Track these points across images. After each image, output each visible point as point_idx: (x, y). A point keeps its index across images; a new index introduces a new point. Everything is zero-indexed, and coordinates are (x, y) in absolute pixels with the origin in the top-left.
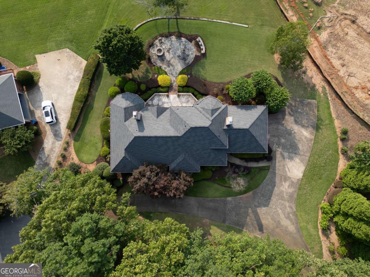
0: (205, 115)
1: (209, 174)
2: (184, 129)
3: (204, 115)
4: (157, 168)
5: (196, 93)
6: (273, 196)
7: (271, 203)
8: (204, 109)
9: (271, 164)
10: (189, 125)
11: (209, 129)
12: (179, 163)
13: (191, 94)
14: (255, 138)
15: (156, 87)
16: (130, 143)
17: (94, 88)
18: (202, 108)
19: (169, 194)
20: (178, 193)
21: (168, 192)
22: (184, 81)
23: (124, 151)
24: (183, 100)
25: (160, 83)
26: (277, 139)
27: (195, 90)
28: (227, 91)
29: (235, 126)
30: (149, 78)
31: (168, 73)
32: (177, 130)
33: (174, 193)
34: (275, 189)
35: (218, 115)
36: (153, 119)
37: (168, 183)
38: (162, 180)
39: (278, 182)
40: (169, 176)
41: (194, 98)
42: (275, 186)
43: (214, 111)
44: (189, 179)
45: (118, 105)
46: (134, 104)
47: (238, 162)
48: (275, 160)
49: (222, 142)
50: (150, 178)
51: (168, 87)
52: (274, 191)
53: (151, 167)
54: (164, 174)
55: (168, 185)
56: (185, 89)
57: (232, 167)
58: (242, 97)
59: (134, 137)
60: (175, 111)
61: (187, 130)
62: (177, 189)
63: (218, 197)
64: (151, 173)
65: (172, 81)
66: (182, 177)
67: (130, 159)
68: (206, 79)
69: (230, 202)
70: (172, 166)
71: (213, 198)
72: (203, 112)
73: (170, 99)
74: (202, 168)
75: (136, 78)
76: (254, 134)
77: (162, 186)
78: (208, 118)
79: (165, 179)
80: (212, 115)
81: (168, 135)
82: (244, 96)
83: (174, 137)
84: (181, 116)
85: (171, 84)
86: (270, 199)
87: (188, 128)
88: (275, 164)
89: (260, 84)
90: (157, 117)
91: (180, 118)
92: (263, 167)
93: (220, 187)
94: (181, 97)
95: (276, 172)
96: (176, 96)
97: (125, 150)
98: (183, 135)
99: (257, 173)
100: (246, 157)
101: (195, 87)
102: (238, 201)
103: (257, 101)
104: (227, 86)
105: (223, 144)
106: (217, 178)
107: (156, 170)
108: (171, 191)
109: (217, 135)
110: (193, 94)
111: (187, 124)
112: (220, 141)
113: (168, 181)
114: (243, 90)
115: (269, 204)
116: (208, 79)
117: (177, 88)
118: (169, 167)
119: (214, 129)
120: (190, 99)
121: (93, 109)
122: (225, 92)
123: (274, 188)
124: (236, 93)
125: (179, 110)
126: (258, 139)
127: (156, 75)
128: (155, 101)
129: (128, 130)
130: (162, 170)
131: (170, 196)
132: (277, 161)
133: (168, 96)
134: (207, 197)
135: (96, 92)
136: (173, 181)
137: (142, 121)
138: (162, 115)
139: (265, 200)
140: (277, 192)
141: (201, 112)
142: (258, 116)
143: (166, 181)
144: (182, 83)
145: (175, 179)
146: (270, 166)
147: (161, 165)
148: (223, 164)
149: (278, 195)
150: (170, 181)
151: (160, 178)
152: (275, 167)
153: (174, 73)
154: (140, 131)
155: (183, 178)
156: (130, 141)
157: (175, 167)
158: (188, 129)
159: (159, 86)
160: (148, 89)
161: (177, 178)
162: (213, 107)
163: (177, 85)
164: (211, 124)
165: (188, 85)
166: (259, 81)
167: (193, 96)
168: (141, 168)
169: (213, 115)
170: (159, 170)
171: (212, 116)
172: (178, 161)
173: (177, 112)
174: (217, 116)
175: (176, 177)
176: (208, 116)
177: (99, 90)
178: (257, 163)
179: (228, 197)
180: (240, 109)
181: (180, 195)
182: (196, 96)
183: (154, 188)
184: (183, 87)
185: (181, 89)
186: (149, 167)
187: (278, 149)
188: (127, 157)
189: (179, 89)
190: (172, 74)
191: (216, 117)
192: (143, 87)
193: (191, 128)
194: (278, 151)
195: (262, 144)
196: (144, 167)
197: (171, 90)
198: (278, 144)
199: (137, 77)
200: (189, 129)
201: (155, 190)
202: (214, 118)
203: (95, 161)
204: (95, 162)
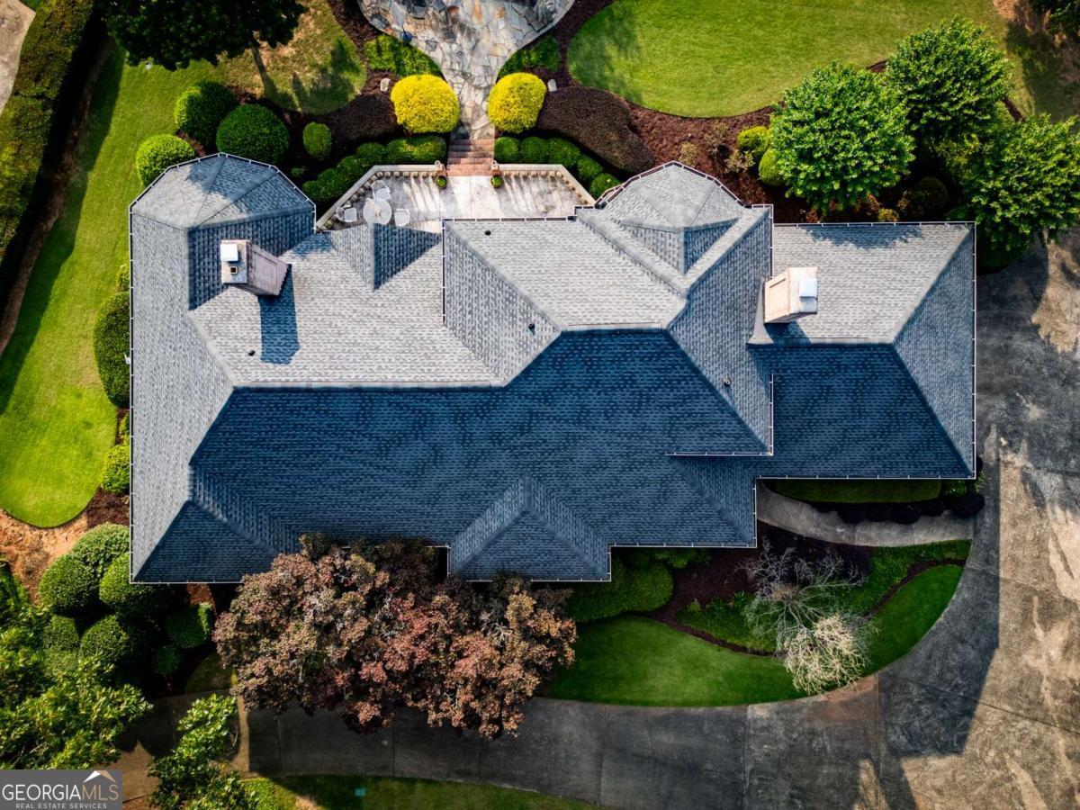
0: (647, 260)
1: (657, 589)
2: (523, 345)
3: (637, 261)
4: (371, 568)
5: (588, 166)
6: (986, 697)
7: (972, 736)
8: (637, 228)
9: (976, 532)
10: (554, 318)
11: (674, 345)
12: (500, 536)
13: (560, 169)
14: (923, 401)
15: (384, 139)
16: (214, 429)
17: (81, 149)
18: (624, 225)
19: (437, 710)
20: (493, 709)
21: (438, 701)
22: (524, 100)
23: (186, 471)
24: (522, 203)
25: (402, 114)
26: (1004, 405)
27: (586, 152)
28: (749, 156)
29: (814, 330)
30: (351, 97)
31: (444, 71)
32: (481, 351)
33: (466, 705)
34: (994, 663)
35: (723, 260)
36: (354, 294)
37: (435, 651)
38: (403, 632)
39: (1012, 626)
40: (442, 609)
41: (580, 189)
42: (994, 645)
43: (697, 238)
44: (553, 627)
45: (162, 217)
46: (249, 210)
47: (802, 521)
48: (997, 511)
49: (740, 422)
50: (331, 626)
51: (446, 136)
52: (991, 674)
53: (338, 562)
54: (411, 596)
55: (433, 658)
56: (532, 145)
57: (777, 551)
58: (845, 169)
59: (230, 391)
60: (473, 245)
61: (541, 349)
62: (483, 686)
63: (698, 704)
64: (338, 596)
65: (468, 111)
66: (509, 614)
67: (225, 512)
68: (639, 97)
69: (763, 729)
70: (463, 550)
71: (672, 709)
72: (635, 247)
73: (453, 200)
74: (624, 558)
75: (286, 97)
76: (917, 373)
77: (402, 666)
78: (664, 280)
79: (419, 626)
80: (690, 260)
81: (430, 380)
82: (859, 165)
83: (464, 390)
84: (505, 271)
85: (460, 124)
86: (969, 713)
87: (547, 336)
88: (997, 534)
89: (944, 97)
90: (377, 284)
91: (502, 280)
92: (933, 547)
93: (711, 652)
94: (512, 188)
95: (1002, 575)
96: (485, 181)
97: (194, 463)
98: (517, 380)
99: (904, 581)
100: (849, 497)
101: (583, 135)
102: (807, 725)
103: (902, 204)
104: (743, 134)
105: (749, 433)
106: (695, 606)
107: (367, 577)
108: (453, 692)
109: (715, 375)
110: (573, 170)
111: (543, 316)
112: (734, 414)
113: (431, 638)
114: (852, 127)
115: (963, 740)
116: (649, 101)
117: (490, 145)
118: (443, 553)
119: (699, 344)
120: (555, 195)
121: (74, 255)
122: (733, 162)
123: (991, 657)
124: (811, 151)
125: (494, 235)
126: (935, 404)
127: (386, 81)
128: (377, 208)
129: (204, 354)
130: (404, 574)
131: (447, 721)
132: (1004, 519)
133: (443, 183)
134: (646, 704)
135: (90, 167)
136: (461, 641)
137: (291, 304)
138: (402, 273)
139: (943, 720)
140: (1004, 678)
141: (620, 249)
142: (933, 278)
143: (422, 637)
144: (515, 112)
145: (474, 625)
146: (968, 543)
147: (398, 548)
148: (737, 535)
149: (1012, 693)
150: (449, 638)
151: (389, 622)
152: (994, 546)
153: (477, 71)
154: (268, 357)
155: (521, 622)
156: (215, 416)
157: (475, 558)
158: (545, 344)
159: (400, 132)
160: (343, 147)
161: (485, 617)
162: (691, 213)
163: (492, 131)
164: (686, 312)
165: (548, 123)
166: (939, 85)
167: (573, 182)
168: (282, 570)
169: (694, 260)
170: (383, 577)
171: (687, 268)
172: (495, 525)
173: (483, 246)
174: (715, 267)
175: (478, 614)
176: (664, 268)
177: (100, 159)
178: (903, 527)
179: (755, 701)
180: (828, 243)
181: (498, 721)
182: (586, 184)
183: (355, 679)
184: (522, 135)
185: (511, 147)
186: (327, 559)
187: (1009, 457)
188: (208, 503)
189: (498, 148)
190: (464, 74)
191: (709, 273)
192: (316, 137)
193: (566, 335)
194: (1007, 464)
195: (951, 433)
196: (298, 558)
197: (463, 152)
198: (1010, 428)
199: (290, 91)
200: (553, 345)
201: (361, 689)
202: (702, 280)
203: (78, 517)
204: (83, 522)
